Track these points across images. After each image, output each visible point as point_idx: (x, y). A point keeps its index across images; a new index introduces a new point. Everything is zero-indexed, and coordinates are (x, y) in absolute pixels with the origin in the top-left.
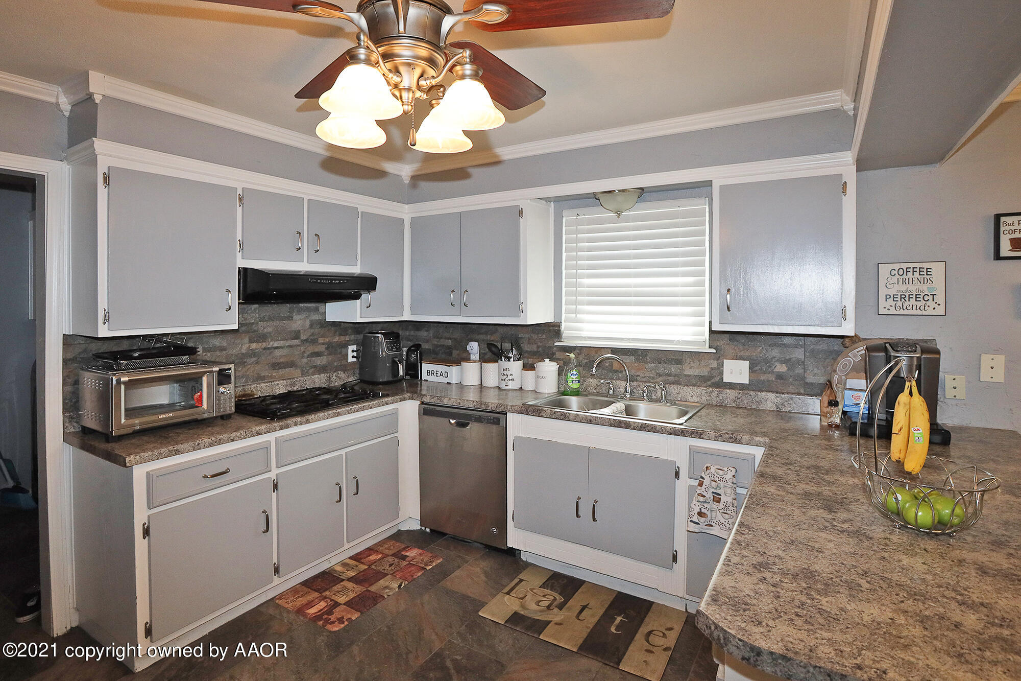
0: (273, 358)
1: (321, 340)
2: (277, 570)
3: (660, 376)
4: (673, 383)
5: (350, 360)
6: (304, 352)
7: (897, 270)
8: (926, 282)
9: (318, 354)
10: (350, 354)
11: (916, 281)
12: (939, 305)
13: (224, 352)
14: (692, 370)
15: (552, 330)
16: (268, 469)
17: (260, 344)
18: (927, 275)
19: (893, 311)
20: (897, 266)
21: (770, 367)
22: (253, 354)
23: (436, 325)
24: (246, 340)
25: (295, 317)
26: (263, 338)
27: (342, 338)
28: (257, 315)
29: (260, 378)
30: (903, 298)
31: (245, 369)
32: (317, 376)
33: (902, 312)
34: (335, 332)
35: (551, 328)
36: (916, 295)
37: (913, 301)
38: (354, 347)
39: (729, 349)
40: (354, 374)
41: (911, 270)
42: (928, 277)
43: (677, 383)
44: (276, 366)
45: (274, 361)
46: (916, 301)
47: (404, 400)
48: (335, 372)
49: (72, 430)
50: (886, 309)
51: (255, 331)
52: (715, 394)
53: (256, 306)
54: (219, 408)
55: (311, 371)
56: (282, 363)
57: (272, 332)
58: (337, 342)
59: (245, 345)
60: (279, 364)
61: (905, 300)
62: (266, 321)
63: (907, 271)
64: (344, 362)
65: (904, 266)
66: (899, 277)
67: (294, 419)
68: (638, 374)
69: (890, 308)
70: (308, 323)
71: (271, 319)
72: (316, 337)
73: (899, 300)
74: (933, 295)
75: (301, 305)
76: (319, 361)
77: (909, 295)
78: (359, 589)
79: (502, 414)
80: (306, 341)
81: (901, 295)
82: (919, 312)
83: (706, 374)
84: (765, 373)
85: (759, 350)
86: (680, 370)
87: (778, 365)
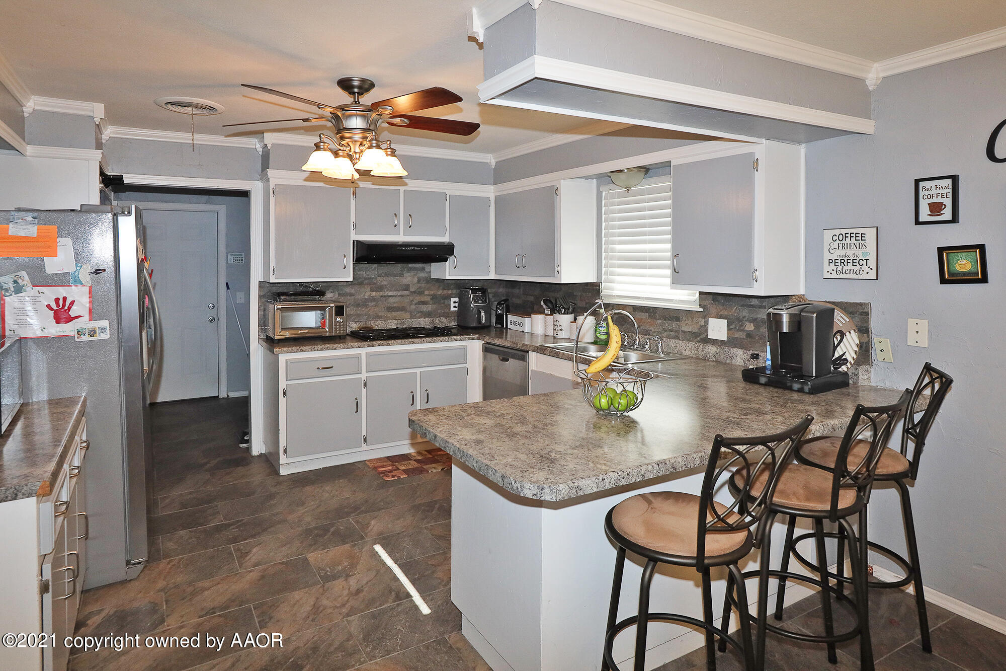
0: (388, 303)
1: (426, 292)
2: (365, 440)
3: (665, 331)
4: (674, 338)
5: (452, 309)
6: (413, 300)
7: (837, 236)
8: (860, 248)
9: (424, 303)
10: (452, 305)
11: (853, 246)
12: (871, 269)
13: (353, 297)
14: (687, 327)
15: (593, 289)
16: (359, 372)
17: (378, 293)
18: (862, 240)
19: (834, 275)
20: (837, 232)
21: (742, 326)
22: (373, 299)
23: (529, 284)
24: (368, 289)
25: (406, 275)
26: (381, 288)
27: (445, 292)
28: (376, 273)
29: (378, 317)
30: (843, 263)
31: (367, 310)
32: (422, 319)
33: (841, 276)
34: (439, 287)
35: (595, 288)
36: (853, 260)
37: (850, 266)
38: (456, 300)
39: (713, 310)
40: (454, 321)
41: (849, 235)
42: (863, 242)
43: (677, 337)
44: (390, 309)
45: (389, 305)
46: (853, 265)
47: (473, 339)
48: (437, 318)
49: (263, 337)
50: (829, 273)
51: (375, 284)
52: (701, 348)
53: (375, 265)
54: (336, 331)
55: (418, 315)
56: (394, 307)
57: (388, 284)
58: (440, 294)
59: (366, 293)
60: (392, 308)
61: (844, 264)
62: (383, 277)
63: (846, 237)
64: (446, 310)
65: (843, 232)
66: (839, 242)
67: (378, 342)
68: (651, 329)
69: (832, 272)
70: (416, 280)
71: (387, 275)
72: (422, 290)
73: (840, 265)
74: (867, 260)
75: (410, 265)
76: (425, 308)
77: (847, 260)
78: (416, 465)
79: (525, 352)
80: (415, 292)
81: (841, 260)
82: (855, 276)
83: (696, 330)
84: (738, 330)
85: (734, 310)
86: (679, 326)
87: (747, 323)
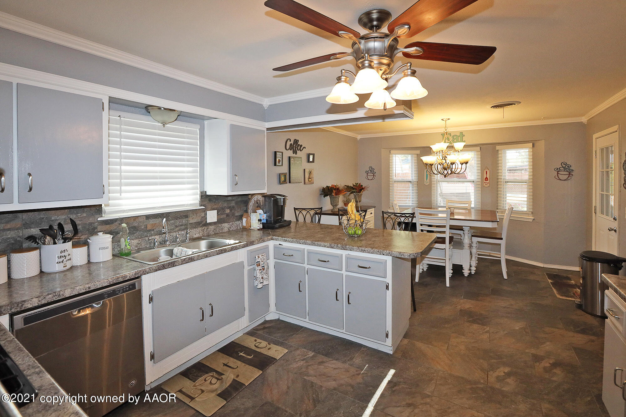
14: (193, 220)
21: (224, 211)
39: (209, 205)
43: (186, 229)
52: (205, 230)
83: (199, 220)
84: (223, 214)
85: (221, 204)
86: (188, 221)
87: (227, 210)
